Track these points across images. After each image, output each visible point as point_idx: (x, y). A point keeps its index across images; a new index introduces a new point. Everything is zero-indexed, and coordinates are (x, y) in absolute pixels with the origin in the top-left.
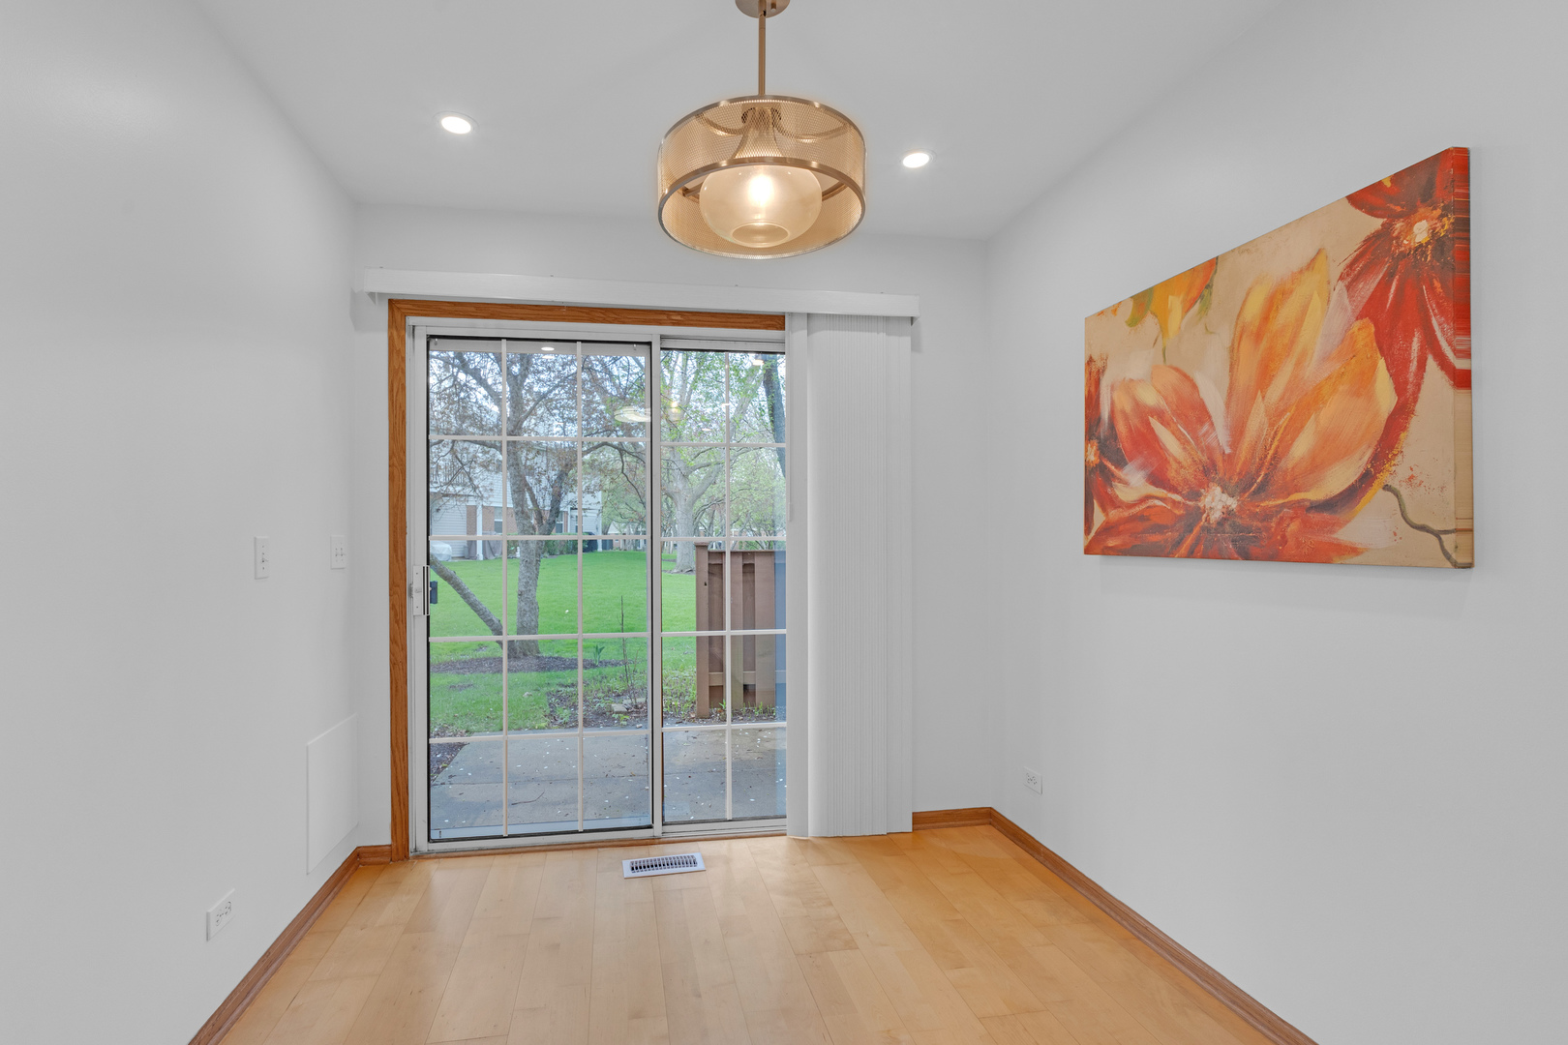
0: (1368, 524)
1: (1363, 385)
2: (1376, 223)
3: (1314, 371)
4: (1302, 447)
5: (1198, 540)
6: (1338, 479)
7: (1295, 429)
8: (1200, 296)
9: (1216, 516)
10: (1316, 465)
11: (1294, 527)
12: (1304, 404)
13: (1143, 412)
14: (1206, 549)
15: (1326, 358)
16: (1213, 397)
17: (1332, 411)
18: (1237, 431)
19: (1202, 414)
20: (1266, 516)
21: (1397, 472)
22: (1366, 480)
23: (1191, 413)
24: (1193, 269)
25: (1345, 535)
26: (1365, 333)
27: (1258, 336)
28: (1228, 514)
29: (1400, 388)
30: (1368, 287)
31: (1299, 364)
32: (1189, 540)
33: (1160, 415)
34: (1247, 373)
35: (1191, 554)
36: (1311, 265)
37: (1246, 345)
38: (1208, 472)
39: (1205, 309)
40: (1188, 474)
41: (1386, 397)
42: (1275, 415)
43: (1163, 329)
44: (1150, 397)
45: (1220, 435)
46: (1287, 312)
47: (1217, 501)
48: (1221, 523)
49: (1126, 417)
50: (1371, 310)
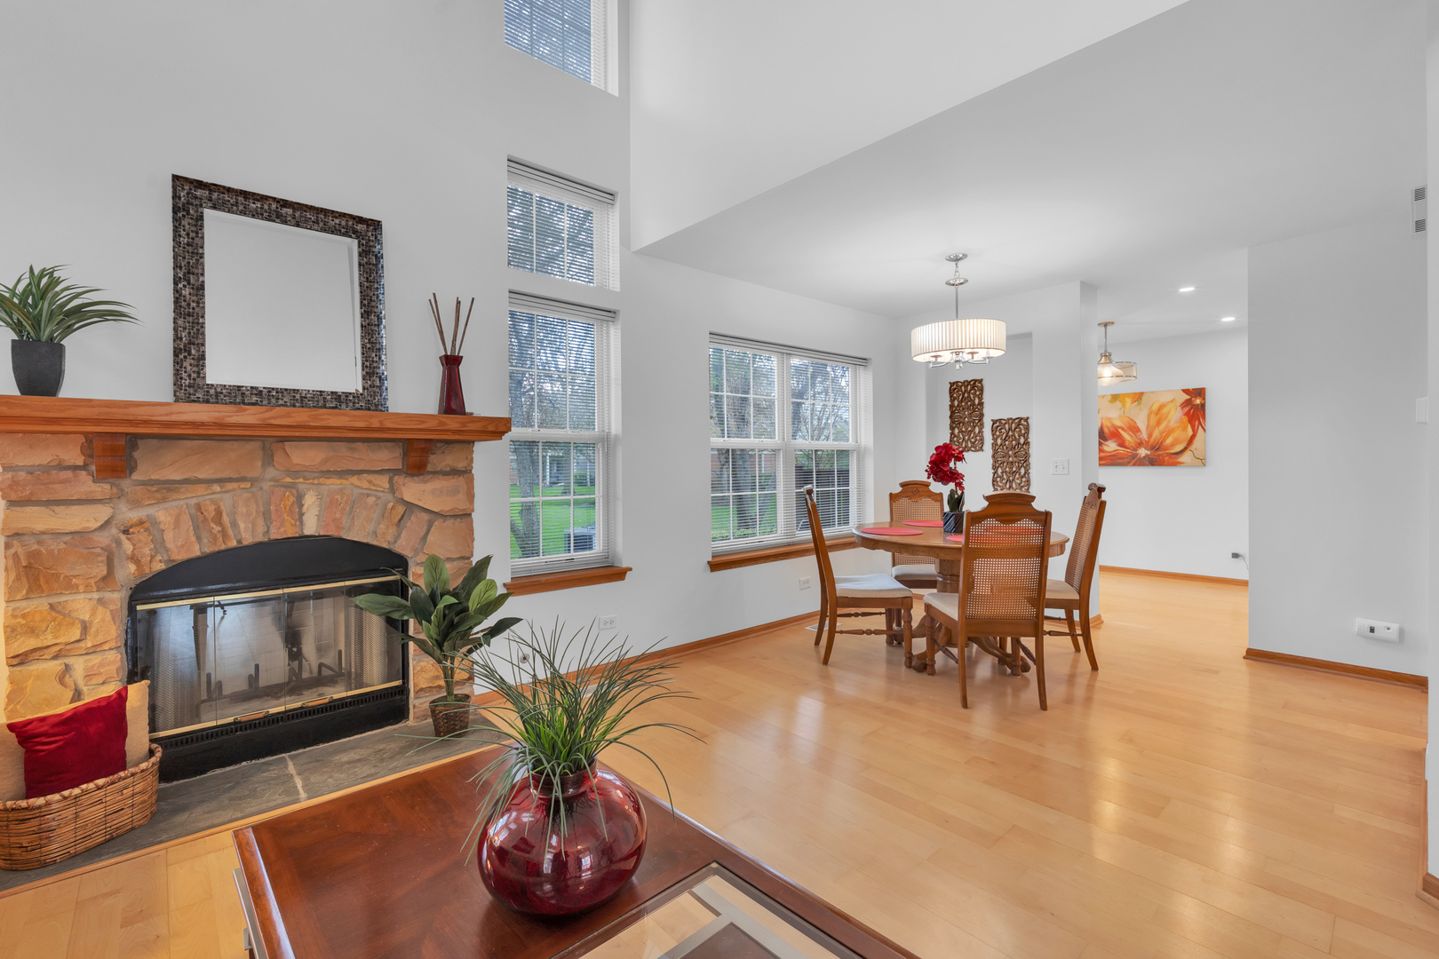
0: (1186, 457)
1: (1185, 429)
2: (1188, 397)
3: (1172, 424)
4: (1169, 441)
5: (1136, 462)
6: (1178, 448)
7: (1167, 436)
8: (1137, 400)
9: (1143, 455)
10: (1173, 445)
11: (1167, 458)
12: (1170, 432)
13: (1116, 428)
14: (1140, 462)
15: (1176, 422)
16: (1142, 426)
17: (1177, 434)
18: (1150, 435)
19: (1138, 430)
20: (1159, 456)
21: (1193, 447)
22: (1185, 449)
23: (1134, 429)
24: (1135, 393)
25: (1180, 460)
26: (1185, 419)
27: (1157, 414)
28: (1147, 455)
29: (1193, 431)
30: (1186, 409)
31: (1169, 422)
32: (1133, 461)
33: (1123, 429)
34: (1154, 420)
35: (1134, 465)
36: (1172, 401)
37: (1152, 416)
38: (1140, 444)
39: (1139, 404)
40: (1133, 445)
41: (1190, 432)
42: (1161, 433)
43: (1124, 406)
44: (1118, 423)
45: (1144, 436)
46: (1165, 410)
47: (1143, 452)
48: (1144, 457)
49: (1108, 428)
50: (1187, 414)
